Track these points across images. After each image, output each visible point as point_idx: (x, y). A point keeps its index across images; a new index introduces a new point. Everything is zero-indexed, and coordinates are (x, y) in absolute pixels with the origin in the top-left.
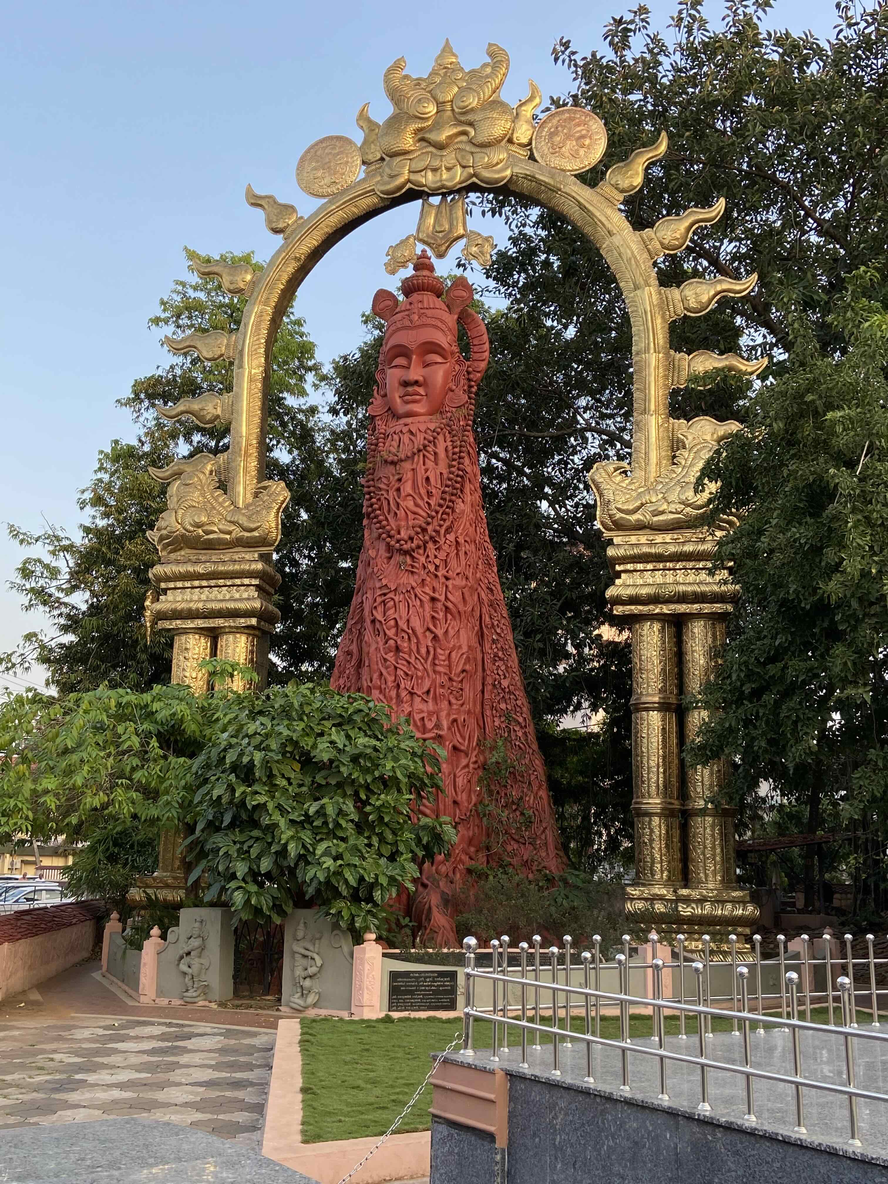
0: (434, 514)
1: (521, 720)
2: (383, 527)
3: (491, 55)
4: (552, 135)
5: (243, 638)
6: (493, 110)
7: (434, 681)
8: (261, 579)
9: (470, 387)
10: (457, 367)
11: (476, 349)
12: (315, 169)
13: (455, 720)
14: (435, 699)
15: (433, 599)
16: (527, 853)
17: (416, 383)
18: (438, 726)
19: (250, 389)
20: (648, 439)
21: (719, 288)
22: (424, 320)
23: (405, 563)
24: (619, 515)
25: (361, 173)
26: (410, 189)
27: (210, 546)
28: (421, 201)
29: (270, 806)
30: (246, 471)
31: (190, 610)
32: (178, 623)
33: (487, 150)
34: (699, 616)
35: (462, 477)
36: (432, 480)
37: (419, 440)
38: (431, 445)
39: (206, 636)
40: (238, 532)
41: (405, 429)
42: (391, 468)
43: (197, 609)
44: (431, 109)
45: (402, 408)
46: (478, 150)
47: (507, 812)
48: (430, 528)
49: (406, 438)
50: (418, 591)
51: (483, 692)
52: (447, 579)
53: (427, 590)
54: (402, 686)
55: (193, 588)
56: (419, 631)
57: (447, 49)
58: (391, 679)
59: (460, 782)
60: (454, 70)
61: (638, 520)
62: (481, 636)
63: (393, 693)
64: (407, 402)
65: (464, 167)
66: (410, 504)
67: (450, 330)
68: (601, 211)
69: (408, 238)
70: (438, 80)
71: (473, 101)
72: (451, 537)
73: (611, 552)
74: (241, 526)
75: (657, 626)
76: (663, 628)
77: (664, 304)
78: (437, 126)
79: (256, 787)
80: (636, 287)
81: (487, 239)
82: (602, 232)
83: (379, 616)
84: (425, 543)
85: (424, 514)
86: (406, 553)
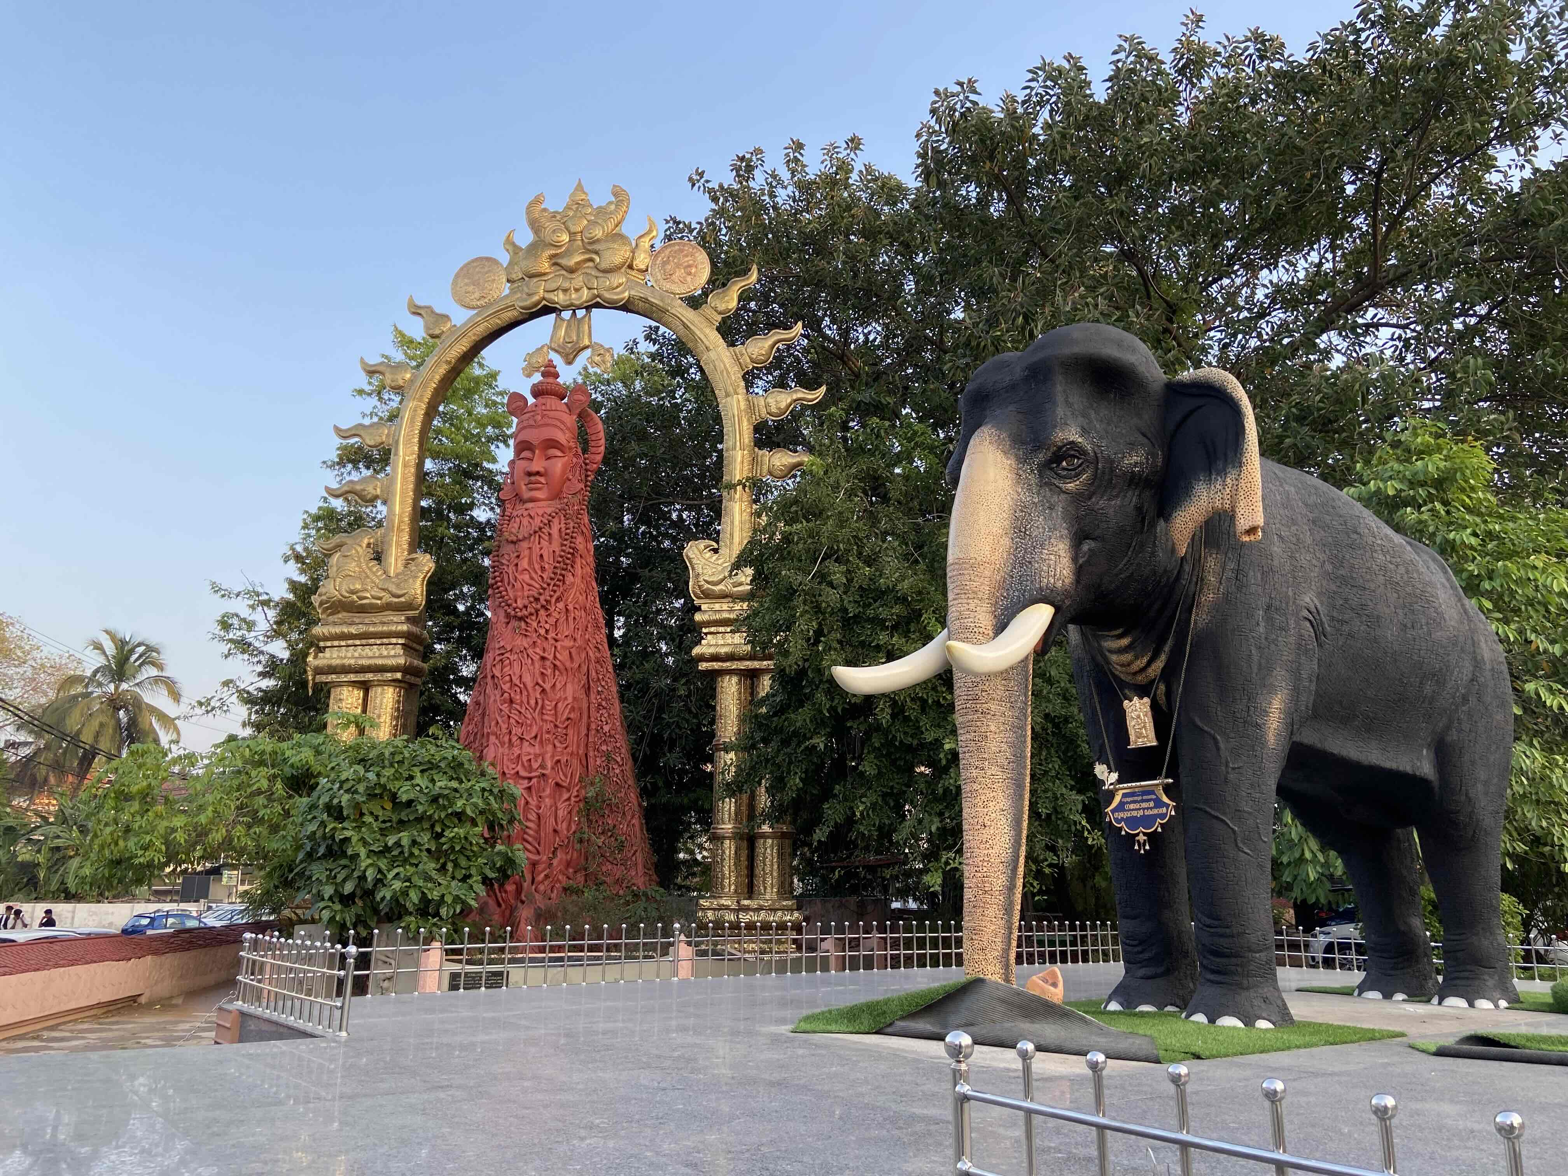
0: (545, 586)
1: (619, 759)
2: (502, 597)
3: (615, 194)
4: (664, 263)
5: (391, 690)
6: (614, 242)
7: (541, 728)
8: (406, 638)
9: (587, 476)
10: (575, 460)
11: (593, 444)
12: (466, 285)
13: (559, 761)
14: (541, 742)
15: (543, 658)
16: (619, 872)
17: (538, 473)
18: (542, 766)
19: (403, 474)
20: (732, 522)
21: (795, 397)
22: (546, 420)
23: (519, 627)
24: (706, 586)
25: (506, 288)
26: (545, 306)
27: (363, 610)
28: (554, 315)
29: (354, 840)
30: (398, 545)
31: (343, 666)
32: (333, 677)
33: (608, 275)
34: (766, 671)
35: (573, 554)
36: (546, 558)
37: (537, 522)
38: (547, 528)
39: (359, 688)
40: (388, 598)
41: (525, 513)
42: (512, 546)
43: (350, 666)
44: (565, 238)
45: (526, 495)
46: (601, 275)
47: (603, 838)
48: (542, 598)
49: (525, 522)
50: (530, 651)
51: (587, 735)
52: (556, 641)
53: (538, 650)
54: (513, 732)
55: (348, 646)
56: (530, 685)
57: (580, 188)
58: (504, 726)
59: (560, 813)
60: (584, 206)
61: (721, 590)
62: (588, 690)
63: (506, 739)
64: (532, 490)
65: (589, 289)
66: (526, 577)
67: (568, 429)
68: (701, 330)
69: (543, 347)
70: (571, 213)
71: (598, 233)
72: (561, 605)
73: (698, 617)
74: (390, 592)
75: (735, 679)
76: (740, 681)
77: (751, 408)
78: (568, 253)
79: (345, 824)
80: (727, 395)
81: (609, 350)
82: (702, 348)
83: (497, 673)
84: (537, 611)
85: (537, 586)
86: (521, 619)
